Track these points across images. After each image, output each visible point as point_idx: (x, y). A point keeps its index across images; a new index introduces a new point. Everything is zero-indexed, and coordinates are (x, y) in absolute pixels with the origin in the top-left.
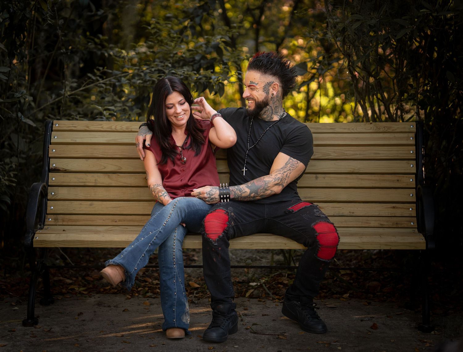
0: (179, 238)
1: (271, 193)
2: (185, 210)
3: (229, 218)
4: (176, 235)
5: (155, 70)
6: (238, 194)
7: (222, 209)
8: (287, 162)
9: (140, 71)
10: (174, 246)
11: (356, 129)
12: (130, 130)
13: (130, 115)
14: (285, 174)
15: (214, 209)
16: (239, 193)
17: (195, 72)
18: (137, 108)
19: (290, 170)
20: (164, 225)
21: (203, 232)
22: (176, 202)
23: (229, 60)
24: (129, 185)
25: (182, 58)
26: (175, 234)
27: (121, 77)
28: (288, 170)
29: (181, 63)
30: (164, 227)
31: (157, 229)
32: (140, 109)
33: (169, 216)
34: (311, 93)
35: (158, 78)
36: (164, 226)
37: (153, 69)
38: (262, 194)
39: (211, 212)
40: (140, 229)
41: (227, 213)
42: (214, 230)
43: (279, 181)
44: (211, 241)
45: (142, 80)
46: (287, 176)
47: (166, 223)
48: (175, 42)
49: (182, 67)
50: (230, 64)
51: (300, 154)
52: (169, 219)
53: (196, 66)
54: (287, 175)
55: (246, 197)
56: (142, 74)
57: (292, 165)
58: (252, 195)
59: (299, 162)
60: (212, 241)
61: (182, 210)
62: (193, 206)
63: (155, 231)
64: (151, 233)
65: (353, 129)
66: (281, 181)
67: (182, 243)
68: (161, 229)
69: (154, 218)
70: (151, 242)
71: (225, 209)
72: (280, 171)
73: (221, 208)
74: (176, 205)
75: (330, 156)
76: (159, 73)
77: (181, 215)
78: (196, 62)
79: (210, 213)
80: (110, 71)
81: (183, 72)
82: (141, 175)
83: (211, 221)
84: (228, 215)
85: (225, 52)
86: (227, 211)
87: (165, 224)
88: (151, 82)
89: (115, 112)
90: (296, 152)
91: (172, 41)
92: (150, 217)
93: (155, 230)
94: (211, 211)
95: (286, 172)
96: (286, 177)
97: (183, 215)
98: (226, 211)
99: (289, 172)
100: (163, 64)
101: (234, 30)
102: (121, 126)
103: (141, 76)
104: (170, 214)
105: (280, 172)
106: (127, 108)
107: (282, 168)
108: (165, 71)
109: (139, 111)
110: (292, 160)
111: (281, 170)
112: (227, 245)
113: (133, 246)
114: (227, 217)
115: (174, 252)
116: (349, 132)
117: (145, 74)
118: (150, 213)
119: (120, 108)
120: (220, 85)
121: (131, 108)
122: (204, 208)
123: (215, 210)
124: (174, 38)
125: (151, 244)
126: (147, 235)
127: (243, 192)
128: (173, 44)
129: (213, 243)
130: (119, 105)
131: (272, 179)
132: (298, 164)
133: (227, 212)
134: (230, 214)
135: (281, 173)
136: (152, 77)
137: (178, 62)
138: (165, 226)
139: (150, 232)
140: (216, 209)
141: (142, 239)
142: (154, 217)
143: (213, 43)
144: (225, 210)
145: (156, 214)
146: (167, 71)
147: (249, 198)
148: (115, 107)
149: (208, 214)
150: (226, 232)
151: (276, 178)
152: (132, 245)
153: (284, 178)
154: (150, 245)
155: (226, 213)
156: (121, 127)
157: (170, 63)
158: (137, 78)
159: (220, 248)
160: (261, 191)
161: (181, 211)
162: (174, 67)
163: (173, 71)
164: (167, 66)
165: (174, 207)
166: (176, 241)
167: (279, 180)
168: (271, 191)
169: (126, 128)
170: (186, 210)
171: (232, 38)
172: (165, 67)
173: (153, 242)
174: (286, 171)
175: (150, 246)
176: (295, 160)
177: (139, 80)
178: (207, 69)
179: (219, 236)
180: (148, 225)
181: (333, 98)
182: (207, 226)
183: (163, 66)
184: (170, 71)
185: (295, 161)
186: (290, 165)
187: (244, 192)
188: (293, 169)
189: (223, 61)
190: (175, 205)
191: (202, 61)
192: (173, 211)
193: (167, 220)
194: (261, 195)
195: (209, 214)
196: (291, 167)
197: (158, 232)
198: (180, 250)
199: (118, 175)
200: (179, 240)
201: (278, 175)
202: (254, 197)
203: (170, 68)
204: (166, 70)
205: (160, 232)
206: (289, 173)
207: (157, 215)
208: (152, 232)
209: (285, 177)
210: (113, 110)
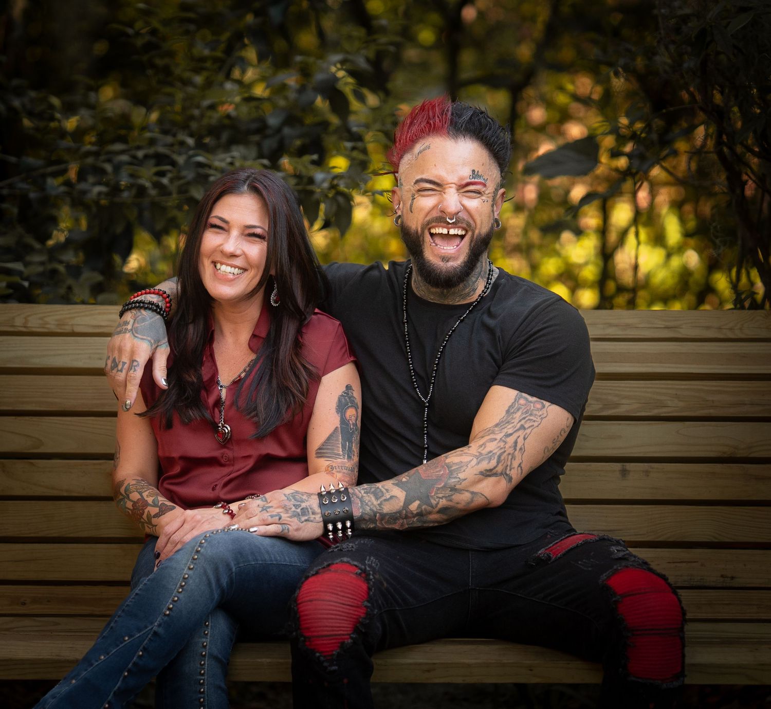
0: (215, 652)
1: (472, 501)
2: (228, 565)
3: (369, 589)
4: (206, 641)
5: (146, 157)
6: (373, 504)
7: (348, 562)
8: (511, 406)
9: (103, 158)
10: (203, 675)
11: (741, 329)
12: (68, 329)
13: (70, 288)
14: (511, 440)
15: (326, 564)
16: (375, 503)
17: (266, 162)
18: (94, 269)
19: (523, 427)
20: (168, 612)
21: (294, 634)
22: (201, 543)
23: (367, 126)
24: (65, 494)
25: (226, 122)
26: (204, 640)
27: (44, 176)
28: (518, 430)
29: (225, 136)
30: (166, 618)
31: (146, 627)
32: (102, 273)
33: (182, 586)
34: (613, 237)
35: (155, 178)
36: (165, 615)
37: (140, 154)
38: (443, 503)
39: (317, 573)
40: (99, 624)
41: (363, 575)
42: (327, 624)
43: (494, 463)
44: (319, 657)
45: (107, 184)
46: (518, 448)
47: (171, 606)
48: (205, 74)
49: (227, 147)
50: (369, 137)
51: (550, 383)
52: (181, 596)
53: (269, 144)
54: (516, 442)
55: (396, 513)
56: (108, 167)
57: (526, 413)
58: (414, 506)
59: (547, 404)
60: (322, 658)
61: (221, 566)
62: (253, 553)
63: (139, 632)
64: (127, 638)
65: (731, 329)
66: (498, 462)
67: (225, 665)
68: (159, 625)
69: (137, 594)
70: (130, 665)
71: (356, 563)
72: (493, 433)
73: (345, 559)
74: (202, 550)
75: (664, 410)
76: (157, 165)
77: (218, 580)
78: (269, 132)
79: (313, 575)
80: (13, 159)
81: (229, 160)
82: (100, 464)
83: (315, 600)
84: (367, 580)
85: (355, 105)
86: (363, 567)
87: (169, 609)
88: (134, 191)
89: (26, 279)
90: (535, 378)
91: (197, 71)
92: (128, 588)
93: (139, 630)
94: (315, 569)
95: (511, 434)
96: (515, 449)
97: (224, 581)
98: (360, 569)
99: (521, 433)
100: (169, 139)
101: (383, 39)
102: (41, 319)
103: (103, 172)
104: (184, 578)
105: (492, 436)
106: (61, 268)
107: (497, 425)
108: (175, 157)
109: (99, 278)
110: (526, 399)
111: (496, 429)
112: (368, 669)
113: (74, 681)
114: (365, 587)
115: (203, 693)
116: (722, 336)
117: (117, 168)
118: (128, 577)
119: (40, 269)
120: (341, 199)
121: (75, 271)
122: (285, 560)
123: (329, 565)
124: (202, 60)
125: (129, 671)
126: (118, 646)
127: (384, 498)
128: (199, 79)
129: (326, 664)
130: (37, 258)
131: (469, 458)
132: (545, 409)
133: (364, 571)
134: (371, 577)
135: (496, 439)
136: (139, 177)
137: (214, 131)
138: (168, 615)
139: (124, 637)
140: (330, 562)
141: (102, 657)
142: (137, 591)
143: (319, 77)
144: (356, 566)
145: (142, 582)
146: (181, 160)
147: (406, 517)
148: (26, 264)
149: (307, 578)
150: (363, 631)
151: (481, 454)
152: (73, 678)
153: (509, 454)
154: (126, 674)
155: (360, 574)
156: (40, 322)
157: (191, 135)
158: (91, 179)
159: (345, 681)
160: (440, 495)
161: (216, 570)
162: (201, 146)
163: (200, 159)
164: (182, 143)
165: (194, 559)
166: (206, 662)
167: (490, 459)
168: (472, 493)
169: (58, 325)
170: (232, 564)
171: (376, 62)
172: (176, 148)
173: (134, 664)
174: (510, 431)
175: (125, 677)
176: (535, 399)
177: (100, 183)
178: (301, 152)
179: (343, 643)
180: (119, 616)
181: (680, 249)
182: (306, 613)
183: (172, 145)
184: (190, 157)
185: (534, 403)
186: (519, 413)
187: (388, 497)
188: (531, 424)
189: (348, 131)
190: (198, 552)
191: (287, 131)
192: (192, 569)
193: (176, 599)
194: (439, 506)
195: (310, 579)
196: (524, 418)
197: (149, 636)
198: (220, 687)
199: (32, 463)
200: (216, 658)
201: (488, 444)
202: (420, 514)
203: (189, 148)
204: (180, 154)
205: (155, 633)
206: (521, 438)
207: (145, 584)
208: (130, 637)
209: (511, 451)
210: (20, 274)
